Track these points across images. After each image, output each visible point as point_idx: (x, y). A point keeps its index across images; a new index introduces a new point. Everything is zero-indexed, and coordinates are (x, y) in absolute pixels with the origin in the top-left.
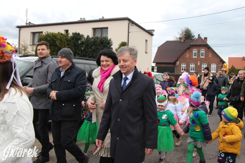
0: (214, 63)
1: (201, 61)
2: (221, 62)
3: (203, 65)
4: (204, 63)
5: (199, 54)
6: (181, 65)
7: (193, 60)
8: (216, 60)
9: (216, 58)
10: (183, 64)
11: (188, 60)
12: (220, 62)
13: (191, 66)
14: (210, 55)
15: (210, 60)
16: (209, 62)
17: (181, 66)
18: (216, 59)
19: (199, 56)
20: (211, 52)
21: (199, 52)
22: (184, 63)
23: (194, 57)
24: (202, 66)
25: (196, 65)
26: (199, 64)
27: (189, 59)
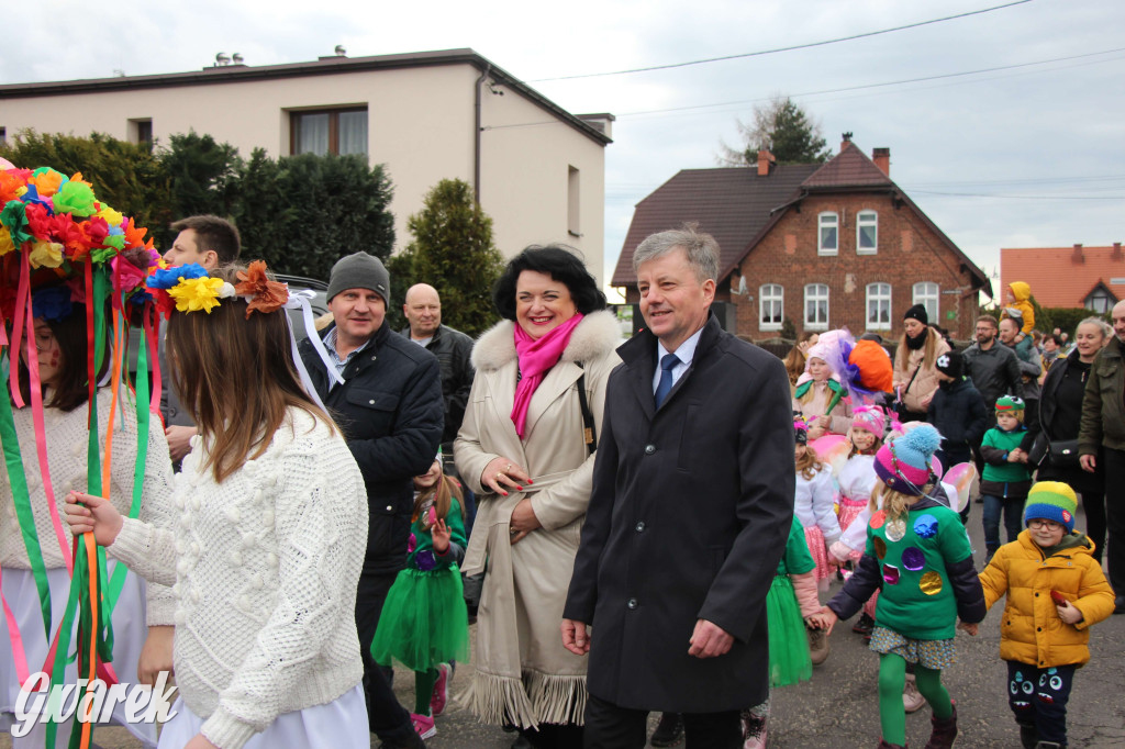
0: (928, 280)
1: (858, 272)
2: (962, 272)
3: (871, 293)
4: (879, 281)
5: (850, 233)
6: (758, 292)
7: (821, 265)
8: (938, 263)
9: (937, 255)
10: (767, 291)
11: (796, 267)
12: (957, 274)
13: (811, 298)
14: (907, 240)
15: (907, 267)
16: (900, 275)
17: (757, 299)
18: (935, 260)
19: (847, 244)
20: (909, 226)
21: (848, 225)
22: (771, 282)
23: (823, 252)
24: (869, 297)
25: (837, 292)
26: (849, 287)
27: (797, 260)
